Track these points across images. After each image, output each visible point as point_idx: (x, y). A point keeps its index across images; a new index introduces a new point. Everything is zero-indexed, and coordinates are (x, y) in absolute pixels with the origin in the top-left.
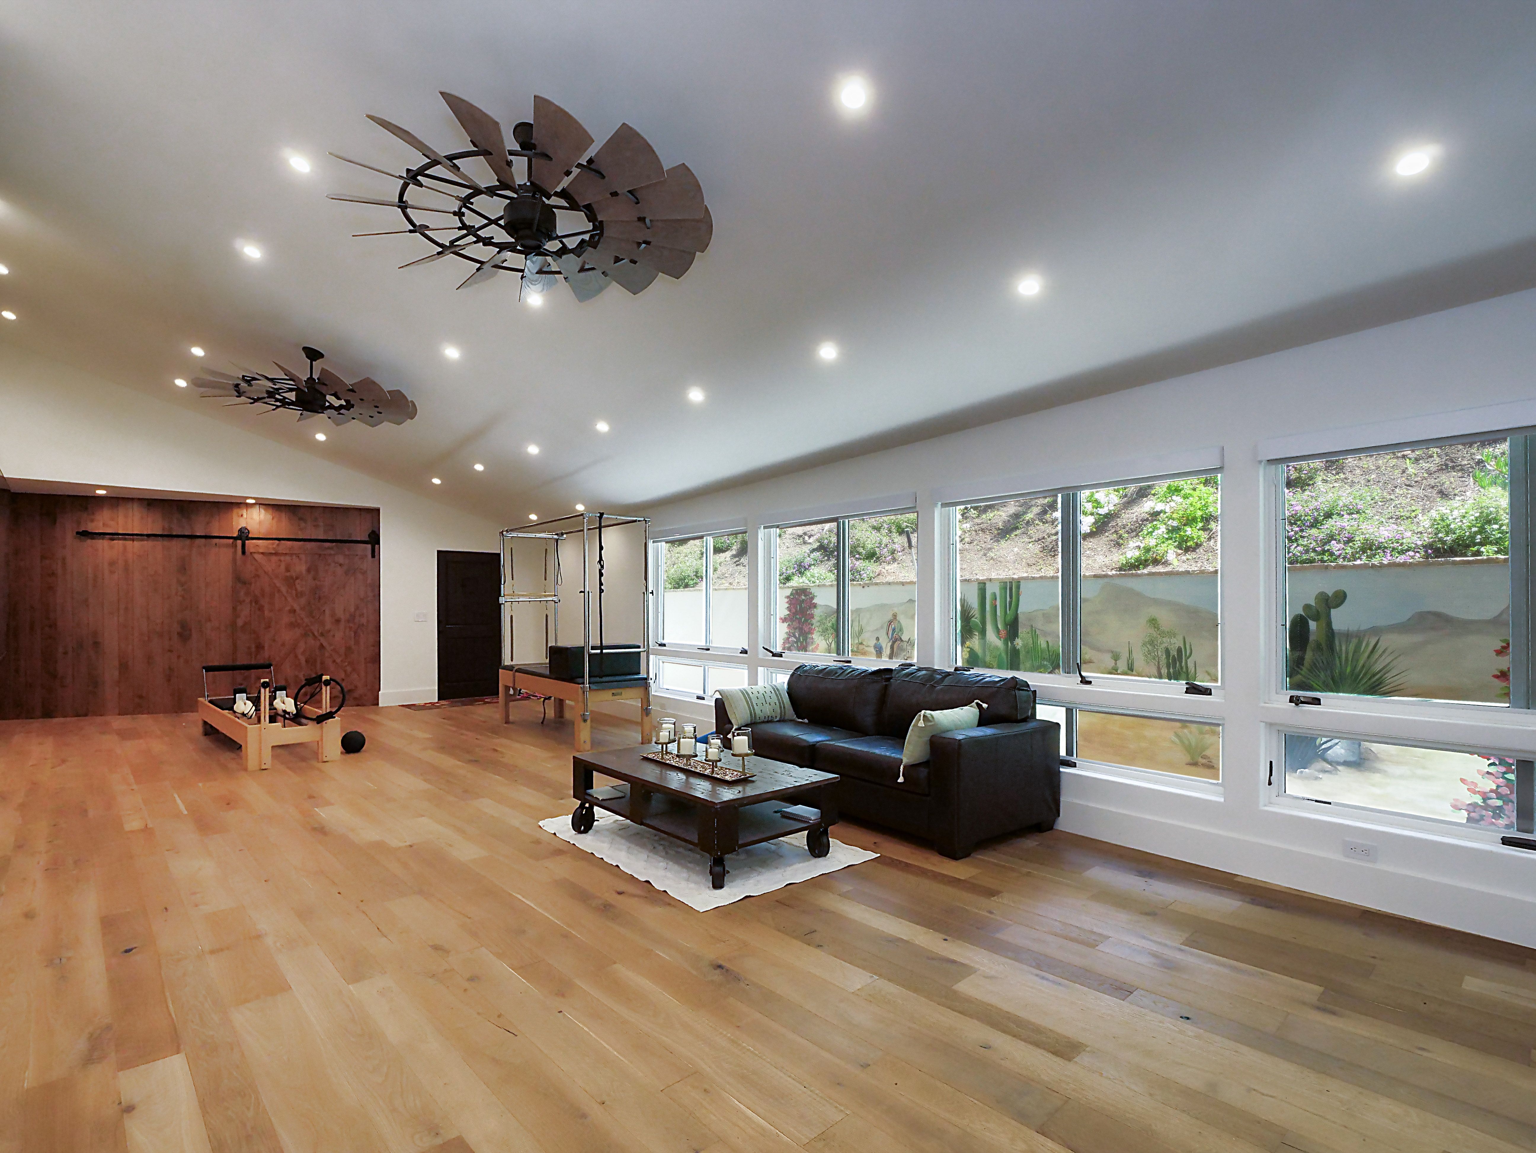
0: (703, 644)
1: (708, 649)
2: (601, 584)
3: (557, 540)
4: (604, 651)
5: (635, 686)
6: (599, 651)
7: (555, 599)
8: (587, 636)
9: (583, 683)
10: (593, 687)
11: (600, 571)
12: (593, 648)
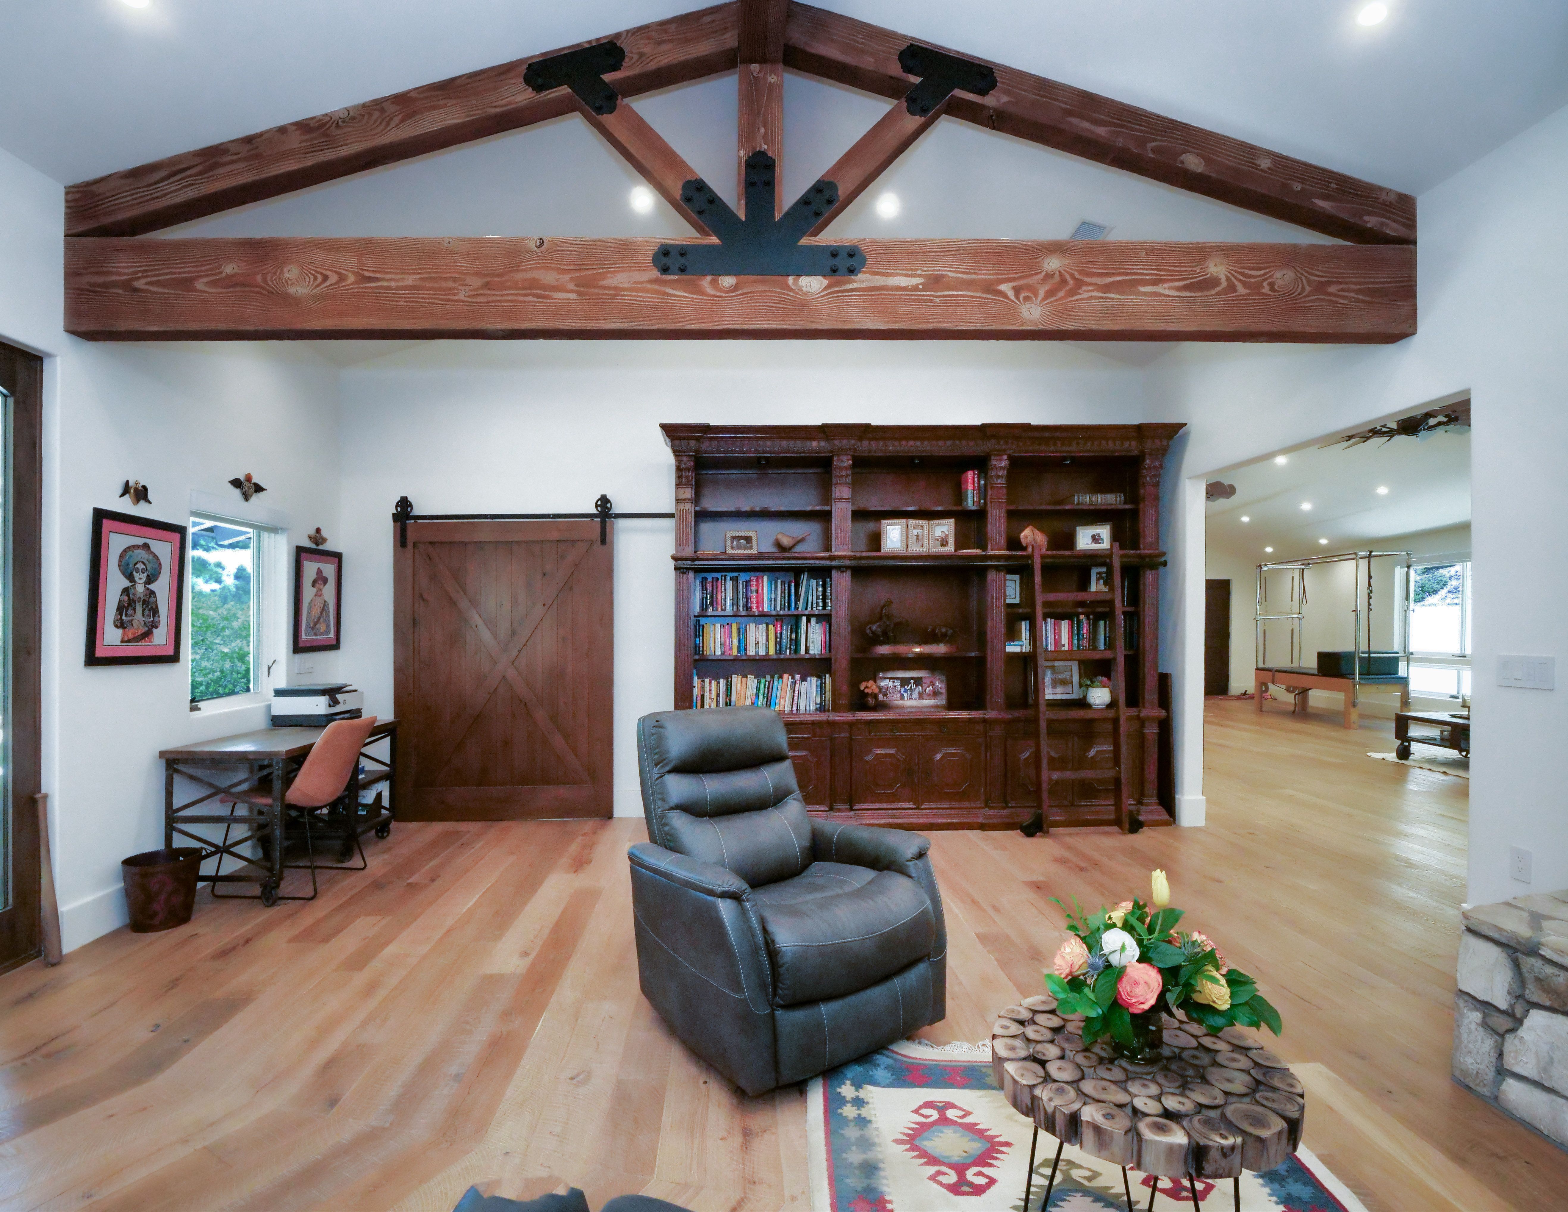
0: (1458, 652)
1: (1464, 657)
2: (1369, 604)
3: (1303, 569)
4: (1372, 655)
5: (1395, 684)
6: (1367, 655)
7: (1300, 616)
8: (1356, 643)
9: (1354, 679)
10: (1362, 682)
11: (1369, 595)
12: (1363, 653)
